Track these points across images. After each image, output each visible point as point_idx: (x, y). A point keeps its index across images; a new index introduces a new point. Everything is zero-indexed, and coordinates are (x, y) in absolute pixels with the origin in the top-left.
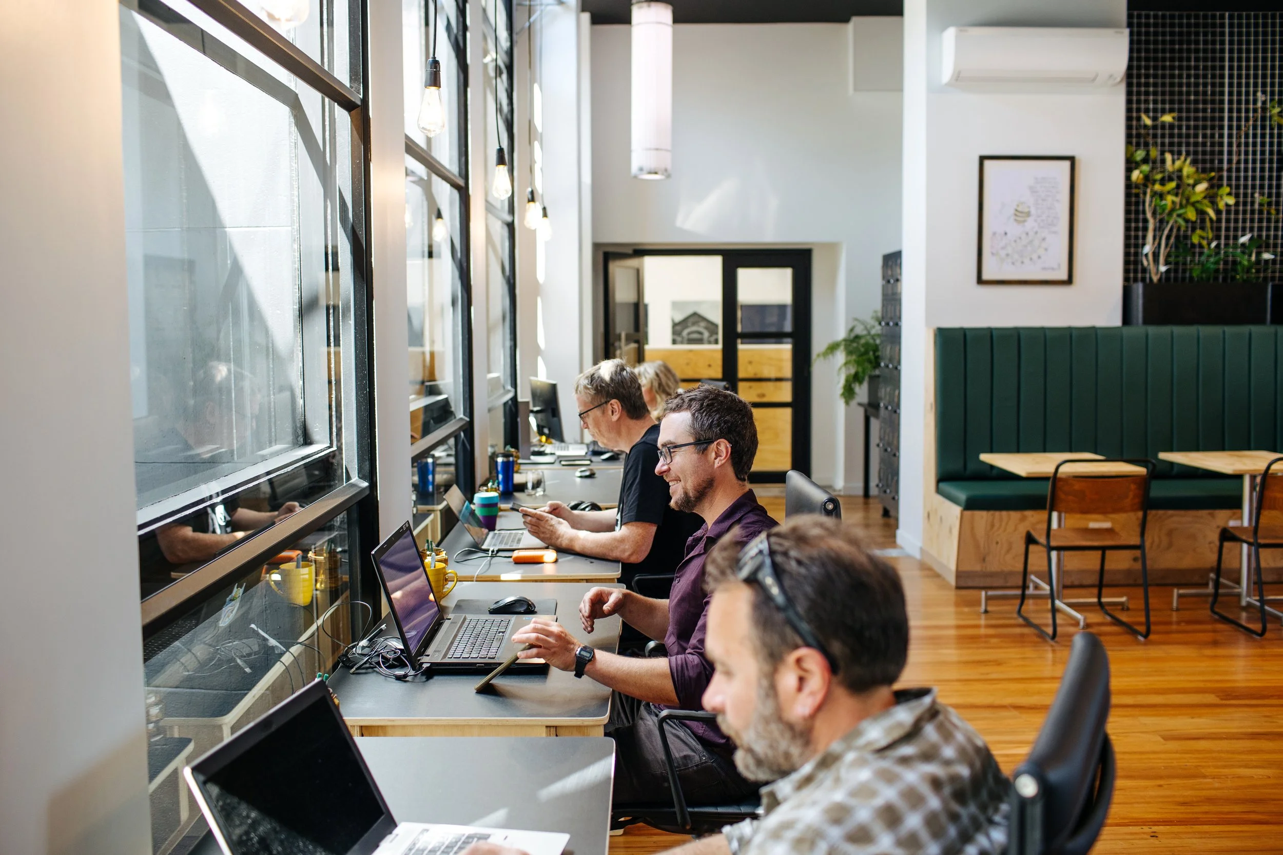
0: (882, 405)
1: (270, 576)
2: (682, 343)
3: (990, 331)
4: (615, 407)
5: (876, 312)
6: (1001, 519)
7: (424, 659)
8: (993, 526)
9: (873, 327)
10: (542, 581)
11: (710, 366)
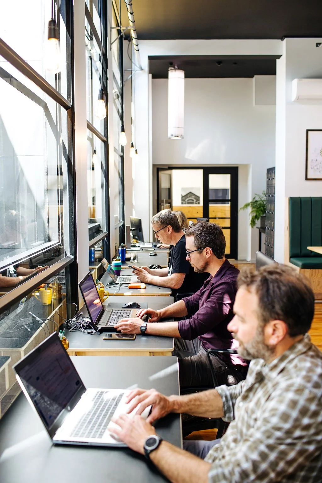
0: (266, 228)
1: (35, 294)
2: (185, 204)
3: (311, 198)
4: (170, 228)
5: (264, 191)
6: (316, 272)
7: (98, 326)
8: (312, 275)
9: (263, 197)
10: (140, 296)
11: (197, 213)
